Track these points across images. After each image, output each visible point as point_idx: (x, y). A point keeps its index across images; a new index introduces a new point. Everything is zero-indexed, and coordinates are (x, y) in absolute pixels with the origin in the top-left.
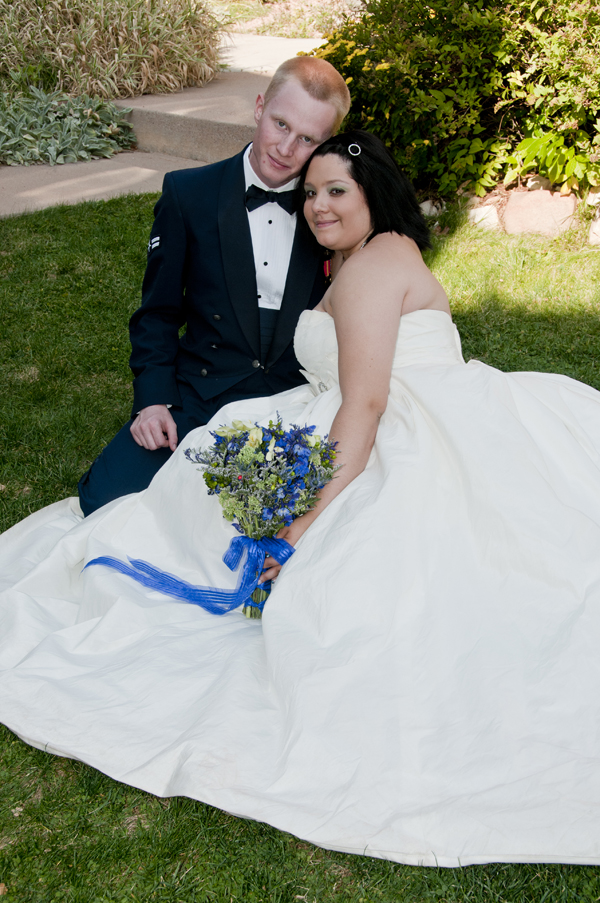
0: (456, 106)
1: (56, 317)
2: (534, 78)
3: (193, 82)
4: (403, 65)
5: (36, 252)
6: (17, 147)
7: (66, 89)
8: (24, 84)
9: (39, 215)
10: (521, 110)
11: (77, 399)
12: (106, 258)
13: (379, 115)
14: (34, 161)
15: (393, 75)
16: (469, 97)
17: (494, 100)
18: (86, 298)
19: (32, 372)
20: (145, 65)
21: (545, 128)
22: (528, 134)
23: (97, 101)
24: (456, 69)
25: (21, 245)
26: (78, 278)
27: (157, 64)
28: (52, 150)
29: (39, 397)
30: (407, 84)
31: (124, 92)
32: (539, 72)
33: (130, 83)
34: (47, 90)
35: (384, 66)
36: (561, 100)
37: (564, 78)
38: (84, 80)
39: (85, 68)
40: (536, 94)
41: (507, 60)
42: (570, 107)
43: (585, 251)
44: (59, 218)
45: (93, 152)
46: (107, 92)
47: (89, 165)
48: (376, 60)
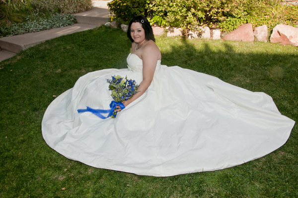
0: (140, 11)
1: (64, 58)
2: (154, 5)
3: (87, 10)
4: (129, 4)
5: (59, 45)
6: (54, 24)
7: (63, 13)
8: (55, 13)
9: (59, 37)
10: (152, 12)
11: (69, 76)
12: (73, 45)
13: (125, 13)
14: (57, 27)
15: (127, 6)
16: (142, 9)
17: (147, 10)
18: (70, 54)
19: (59, 70)
20: (78, 7)
21: (157, 15)
22: (154, 16)
23: (69, 14)
24: (139, 4)
25: (56, 44)
26: (67, 50)
27: (80, 6)
28: (61, 25)
29: (61, 76)
30: (130, 7)
31: (74, 13)
32: (155, 5)
33: (75, 10)
34: (59, 13)
35: (125, 4)
36: (160, 10)
37: (160, 5)
38: (66, 11)
39: (66, 8)
40: (155, 9)
41: (149, 2)
42: (162, 11)
43: (166, 38)
44: (63, 38)
45: (69, 24)
46: (71, 12)
47: (68, 27)
48: (123, 3)
